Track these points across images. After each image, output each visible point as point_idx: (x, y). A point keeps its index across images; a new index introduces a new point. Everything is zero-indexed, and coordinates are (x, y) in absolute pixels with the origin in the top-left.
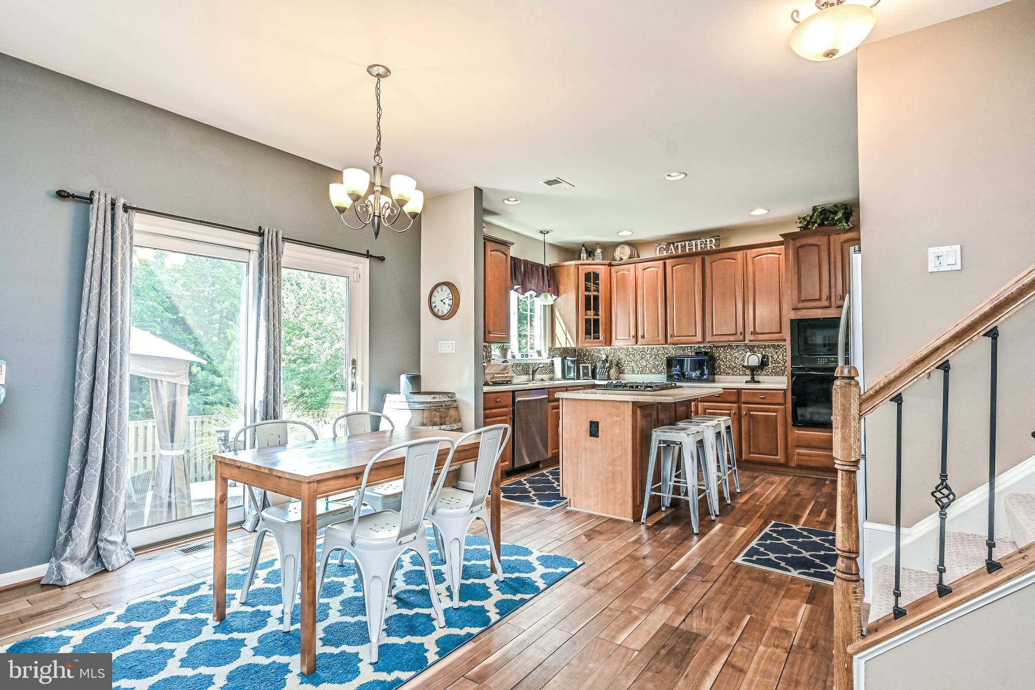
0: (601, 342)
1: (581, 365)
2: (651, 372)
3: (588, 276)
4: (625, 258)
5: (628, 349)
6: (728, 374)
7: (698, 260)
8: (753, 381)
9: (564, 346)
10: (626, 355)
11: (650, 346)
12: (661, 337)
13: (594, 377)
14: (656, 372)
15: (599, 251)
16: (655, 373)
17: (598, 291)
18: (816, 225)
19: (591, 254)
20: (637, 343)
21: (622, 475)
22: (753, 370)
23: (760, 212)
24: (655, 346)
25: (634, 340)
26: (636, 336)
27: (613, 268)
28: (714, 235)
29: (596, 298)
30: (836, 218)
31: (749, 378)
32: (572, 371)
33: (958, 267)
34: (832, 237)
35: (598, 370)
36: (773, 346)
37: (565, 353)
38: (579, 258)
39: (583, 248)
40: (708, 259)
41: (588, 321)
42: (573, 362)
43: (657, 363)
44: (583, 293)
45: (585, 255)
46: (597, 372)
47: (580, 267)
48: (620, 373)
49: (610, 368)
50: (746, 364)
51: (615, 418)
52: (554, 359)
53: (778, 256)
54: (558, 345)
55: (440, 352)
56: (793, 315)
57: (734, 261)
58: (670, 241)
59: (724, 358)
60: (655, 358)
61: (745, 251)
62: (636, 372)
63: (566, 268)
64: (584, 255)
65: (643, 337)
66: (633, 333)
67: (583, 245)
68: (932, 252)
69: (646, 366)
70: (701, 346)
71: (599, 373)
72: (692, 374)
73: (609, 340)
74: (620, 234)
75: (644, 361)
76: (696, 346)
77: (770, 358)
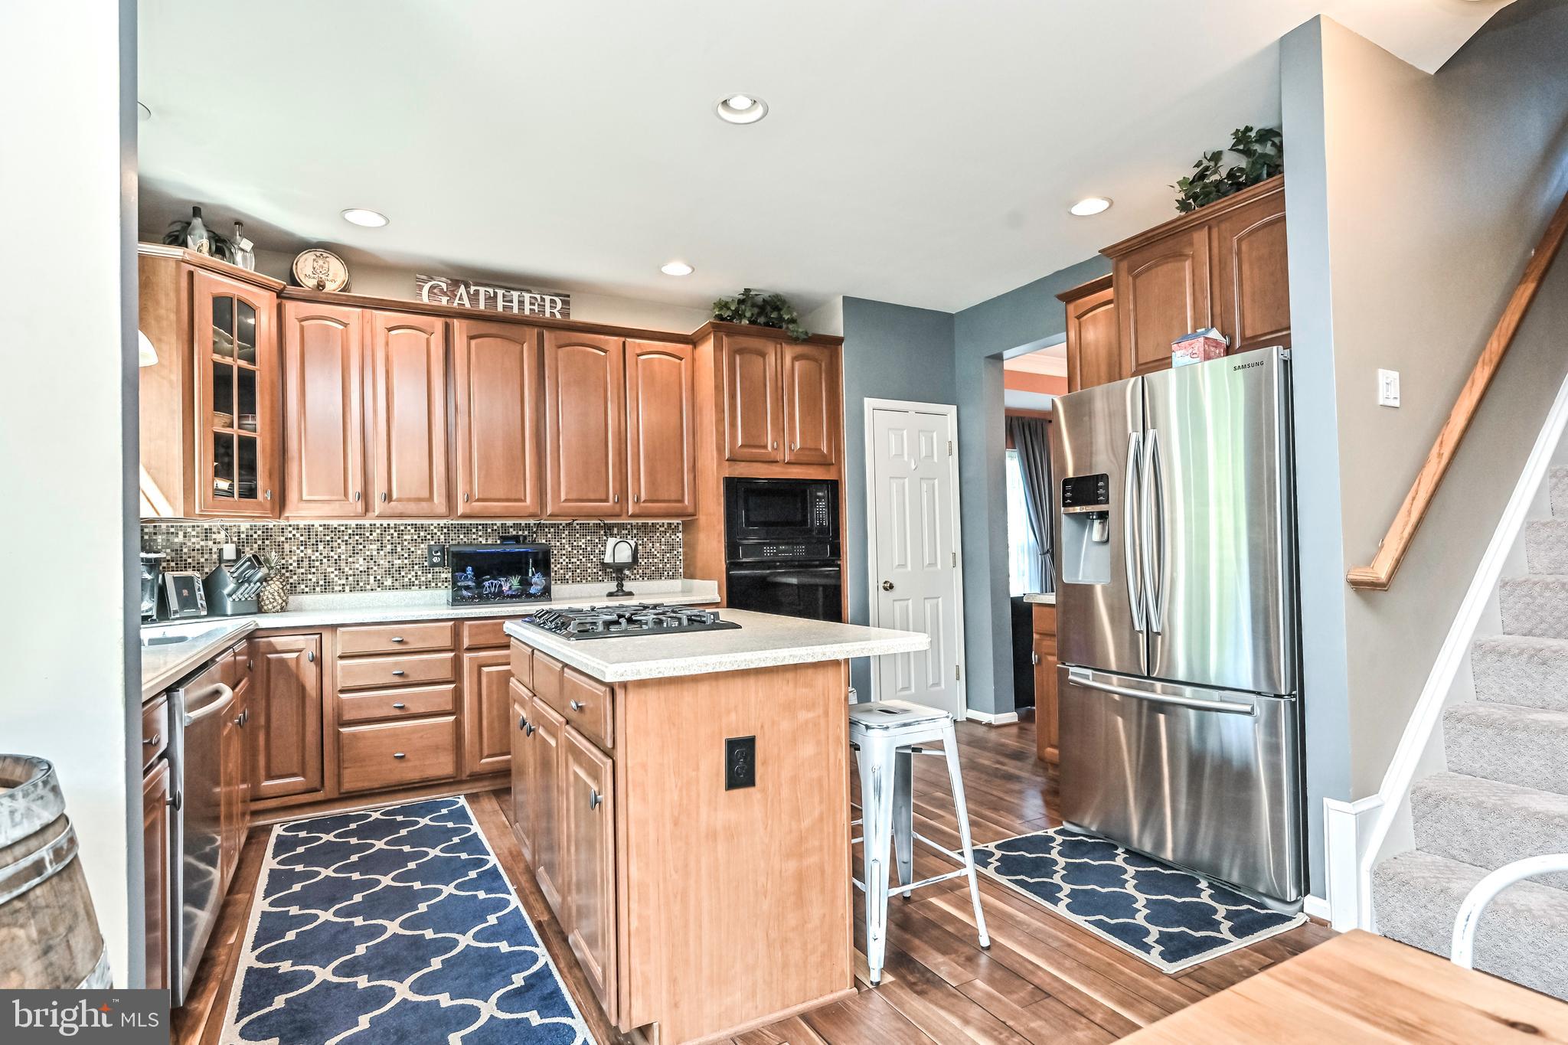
0: (261, 506)
2: (380, 584)
3: (222, 308)
4: (329, 285)
7: (527, 337)
8: (620, 592)
10: (304, 544)
12: (439, 499)
14: (397, 584)
15: (245, 242)
16: (392, 588)
17: (252, 359)
18: (746, 321)
19: (221, 246)
20: (367, 510)
22: (617, 572)
23: (677, 269)
25: (360, 507)
26: (365, 496)
27: (290, 307)
28: (559, 292)
29: (247, 378)
31: (612, 586)
34: (780, 347)
35: (231, 587)
38: (187, 245)
39: (198, 220)
40: (550, 340)
41: (223, 442)
43: (397, 562)
44: (206, 355)
45: (204, 241)
46: (226, 591)
47: (200, 273)
48: (290, 593)
49: (265, 579)
50: (608, 559)
53: (678, 361)
56: (727, 470)
57: (603, 354)
58: (462, 276)
59: (563, 550)
60: (393, 552)
61: (623, 339)
62: (337, 588)
64: (199, 242)
65: (388, 497)
66: (355, 486)
67: (197, 211)
69: (367, 572)
70: (510, 522)
71: (230, 595)
72: (501, 586)
73: (280, 503)
74: (349, 216)
75: (361, 559)
76: (499, 522)
77: (640, 547)
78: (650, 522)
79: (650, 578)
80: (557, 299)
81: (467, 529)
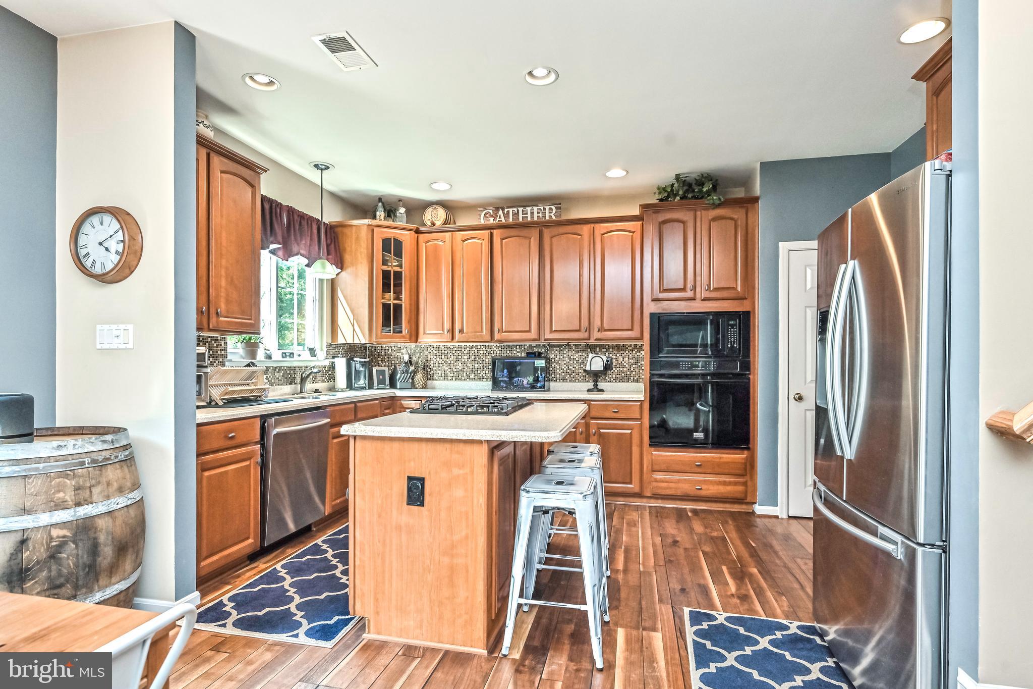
0: (404, 337)
1: (375, 369)
2: (468, 377)
3: (386, 243)
4: (438, 223)
5: (438, 347)
6: (564, 380)
7: (535, 233)
8: (596, 389)
9: (350, 341)
10: (436, 355)
11: (468, 344)
12: (485, 332)
13: (393, 385)
14: (476, 377)
15: (402, 210)
16: (474, 379)
17: (401, 266)
18: (678, 198)
19: (390, 213)
20: (453, 338)
21: (467, 571)
22: (596, 376)
23: (616, 173)
24: (474, 344)
25: (449, 336)
26: (452, 331)
27: (421, 236)
28: (555, 202)
29: (398, 275)
30: (705, 190)
31: (590, 385)
32: (362, 377)
34: (698, 213)
35: (399, 375)
36: (618, 346)
37: (351, 351)
38: (374, 217)
39: (380, 204)
40: (547, 233)
41: (386, 307)
42: (363, 364)
43: (476, 365)
44: (379, 267)
45: (383, 214)
46: (398, 377)
47: (376, 229)
48: (428, 379)
49: (415, 372)
50: (588, 368)
51: (456, 471)
52: (336, 360)
53: (632, 234)
54: (341, 340)
55: (99, 346)
56: (651, 308)
57: (580, 237)
59: (562, 360)
60: (474, 360)
61: (592, 225)
62: (450, 378)
63: (354, 229)
64: (381, 214)
65: (461, 331)
66: (447, 326)
67: (380, 200)
69: (462, 370)
70: (534, 344)
71: (399, 379)
72: (523, 381)
73: (415, 336)
74: (433, 186)
75: (460, 364)
76: (528, 344)
77: (614, 360)
78: (622, 344)
79: (622, 380)
80: (553, 207)
81: (511, 348)
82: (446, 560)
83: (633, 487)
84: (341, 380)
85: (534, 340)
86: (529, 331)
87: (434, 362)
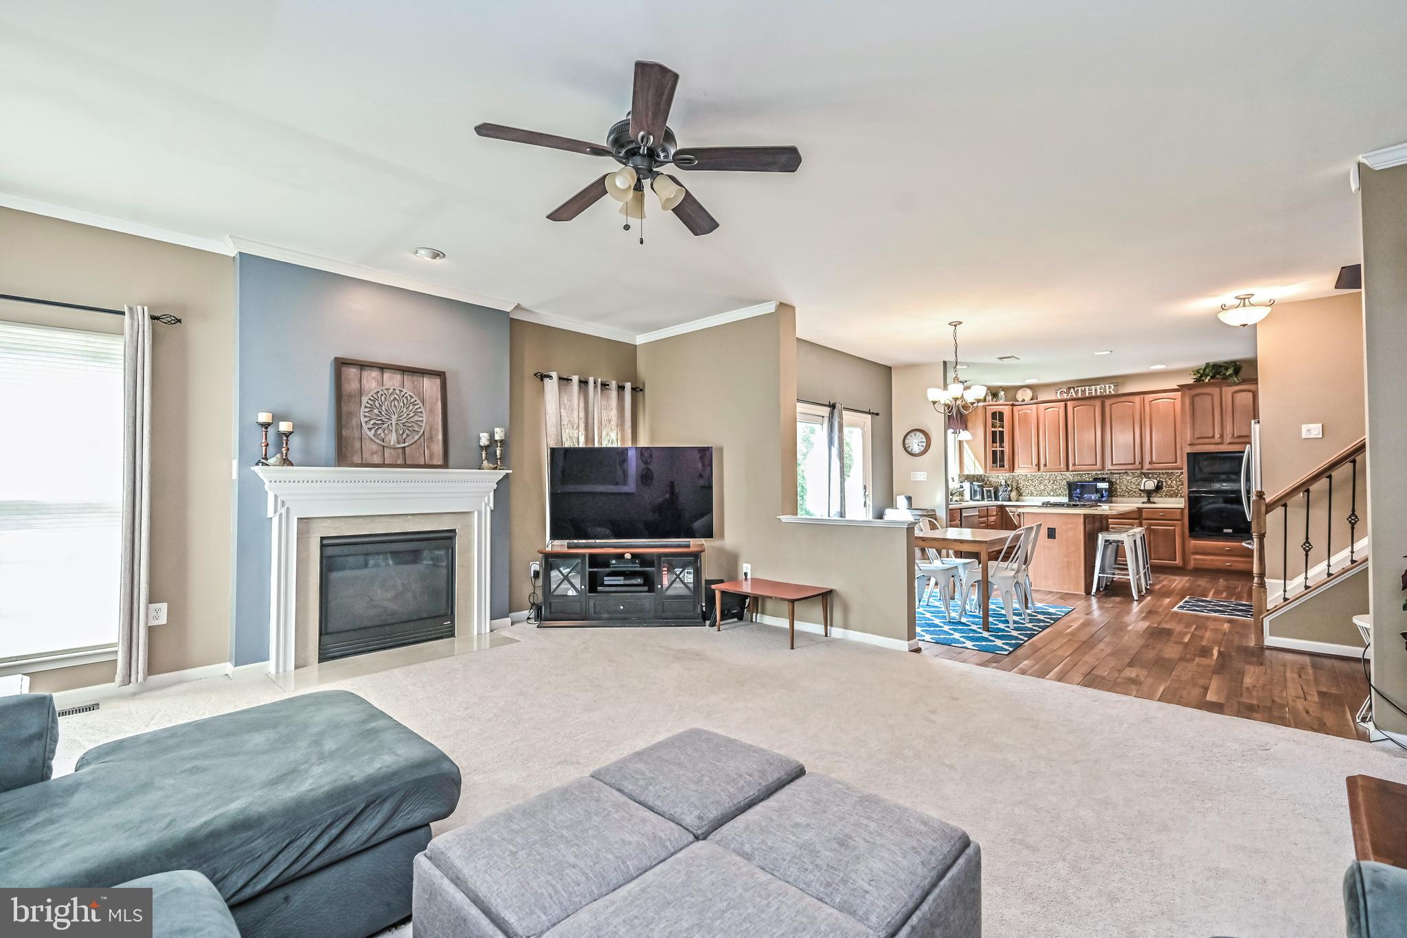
1: (985, 489)
3: (994, 415)
4: (1027, 399)
5: (1029, 475)
6: (1123, 496)
7: (1098, 403)
8: (1149, 501)
9: (972, 473)
10: (1025, 480)
11: (1048, 473)
12: (1063, 465)
13: (997, 499)
14: (1055, 494)
15: (1002, 393)
16: (1053, 496)
17: (1003, 427)
18: (1209, 378)
19: (995, 396)
20: (1039, 470)
21: (1075, 563)
22: (1149, 493)
23: (1158, 367)
24: (1054, 473)
25: (1037, 468)
26: (1038, 465)
27: (1015, 408)
28: (1113, 381)
29: (1002, 433)
30: (1227, 374)
31: (1145, 500)
32: (978, 494)
33: (1321, 436)
34: (1224, 388)
35: (1001, 493)
36: (1167, 473)
37: (971, 479)
39: (988, 391)
40: (1108, 403)
41: (994, 453)
42: (979, 486)
44: (990, 429)
45: (990, 397)
46: (999, 494)
47: (987, 407)
48: (1020, 496)
49: (1011, 491)
50: (1142, 488)
51: (1069, 526)
52: (963, 484)
53: (1175, 400)
54: (966, 472)
55: (912, 480)
56: (1189, 450)
57: (1132, 404)
58: (1071, 385)
59: (1122, 483)
60: (1053, 483)
61: (1142, 396)
62: (1035, 495)
65: (1045, 465)
66: (1035, 461)
68: (1304, 427)
69: (1044, 490)
70: (1099, 473)
71: (1001, 495)
72: (1091, 497)
73: (1012, 469)
75: (1043, 486)
76: (1094, 473)
77: (1164, 483)
78: (1170, 471)
79: (1171, 496)
81: (1081, 475)
82: (1066, 559)
83: (1178, 562)
84: (967, 496)
85: (1099, 470)
86: (1096, 464)
87: (1022, 483)
